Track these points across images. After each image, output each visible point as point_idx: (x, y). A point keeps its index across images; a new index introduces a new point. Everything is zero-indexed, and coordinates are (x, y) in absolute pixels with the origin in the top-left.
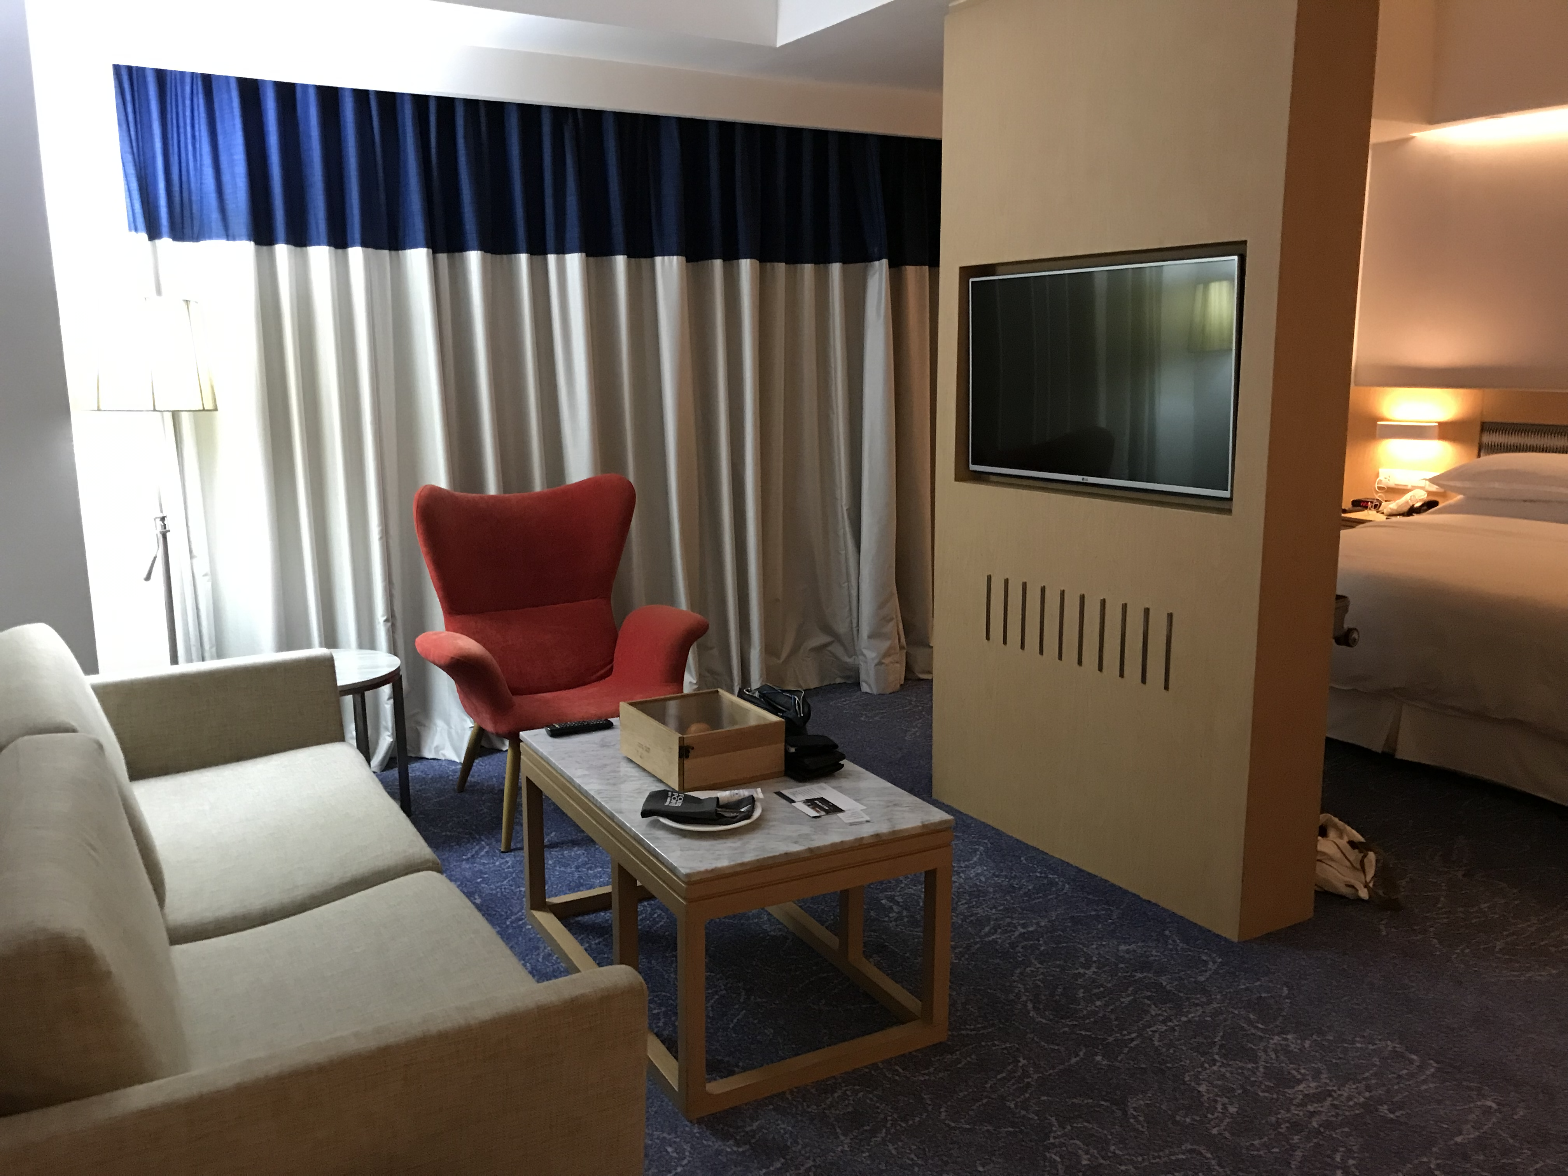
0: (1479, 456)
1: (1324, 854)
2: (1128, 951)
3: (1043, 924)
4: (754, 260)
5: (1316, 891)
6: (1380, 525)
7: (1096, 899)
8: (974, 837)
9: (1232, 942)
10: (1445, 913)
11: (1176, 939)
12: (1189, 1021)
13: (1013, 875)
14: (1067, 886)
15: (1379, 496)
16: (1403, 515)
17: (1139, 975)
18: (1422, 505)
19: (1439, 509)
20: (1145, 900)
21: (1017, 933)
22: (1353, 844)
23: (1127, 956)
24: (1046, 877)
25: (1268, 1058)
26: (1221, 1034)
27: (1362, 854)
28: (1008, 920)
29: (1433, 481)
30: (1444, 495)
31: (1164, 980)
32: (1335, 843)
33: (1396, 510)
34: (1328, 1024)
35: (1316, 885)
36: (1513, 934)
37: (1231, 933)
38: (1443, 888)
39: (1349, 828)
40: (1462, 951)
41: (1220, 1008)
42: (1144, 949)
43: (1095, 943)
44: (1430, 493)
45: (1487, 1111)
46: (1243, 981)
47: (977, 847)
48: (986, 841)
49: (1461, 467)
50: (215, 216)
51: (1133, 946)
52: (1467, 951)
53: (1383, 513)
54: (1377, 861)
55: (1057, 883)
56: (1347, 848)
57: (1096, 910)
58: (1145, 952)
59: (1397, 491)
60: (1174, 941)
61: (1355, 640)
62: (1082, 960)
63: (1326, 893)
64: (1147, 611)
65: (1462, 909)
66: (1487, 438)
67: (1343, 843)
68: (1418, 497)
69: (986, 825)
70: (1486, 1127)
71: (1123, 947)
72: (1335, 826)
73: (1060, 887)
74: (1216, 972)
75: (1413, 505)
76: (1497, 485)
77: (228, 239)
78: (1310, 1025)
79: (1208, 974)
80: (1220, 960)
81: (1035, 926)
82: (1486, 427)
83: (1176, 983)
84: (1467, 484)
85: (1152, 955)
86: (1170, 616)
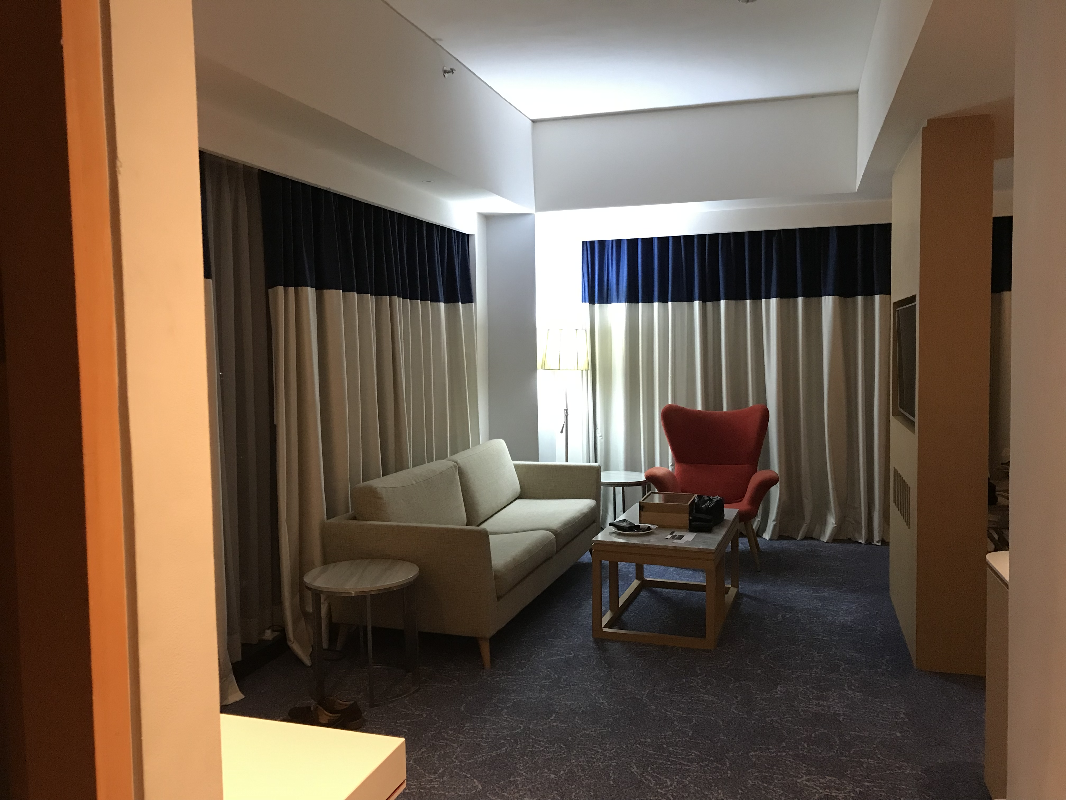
4: (804, 298)
50: (614, 294)
77: (618, 303)
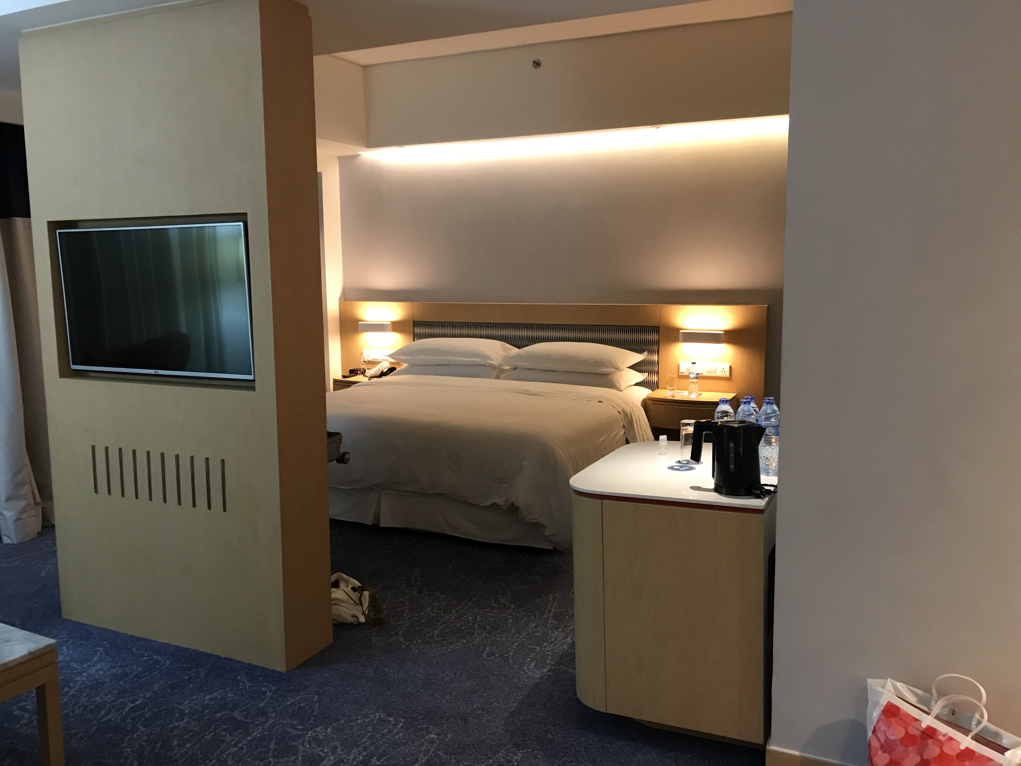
0: (414, 341)
1: (337, 599)
2: (211, 700)
3: (148, 696)
5: (333, 624)
6: (366, 385)
7: (189, 665)
8: (96, 642)
9: (282, 673)
10: (408, 619)
11: (245, 681)
12: (254, 739)
13: (126, 664)
14: (168, 662)
15: (364, 366)
16: (377, 377)
17: (219, 715)
18: (387, 371)
19: (396, 372)
20: (224, 658)
21: (127, 709)
22: (354, 589)
23: (211, 703)
24: (152, 659)
25: (304, 749)
26: (274, 742)
27: (360, 594)
28: (121, 700)
29: (391, 356)
30: (398, 364)
31: (236, 714)
32: (343, 590)
33: (374, 374)
34: (342, 712)
35: (333, 620)
36: (443, 623)
37: (281, 667)
38: (406, 603)
39: (351, 579)
40: (417, 642)
41: (273, 722)
42: (223, 694)
43: (187, 699)
44: (391, 363)
45: (432, 741)
46: (289, 698)
47: (98, 648)
48: (105, 642)
49: (404, 347)
51: (215, 694)
52: (419, 641)
53: (367, 376)
54: (370, 596)
55: (160, 661)
56: (351, 593)
57: (188, 675)
58: (224, 696)
59: (374, 363)
60: (244, 683)
61: (348, 459)
62: (177, 715)
63: (341, 624)
64: (207, 460)
65: (417, 615)
66: (417, 330)
67: (348, 590)
68: (385, 366)
69: (106, 630)
70: (431, 752)
71: (208, 697)
72: (344, 579)
73: (162, 663)
74: (272, 698)
75: (383, 371)
76: (423, 357)
78: (330, 717)
79: (266, 701)
80: (274, 688)
81: (141, 699)
82: (416, 324)
83: (245, 713)
84: (408, 357)
85: (228, 697)
86: (223, 461)
